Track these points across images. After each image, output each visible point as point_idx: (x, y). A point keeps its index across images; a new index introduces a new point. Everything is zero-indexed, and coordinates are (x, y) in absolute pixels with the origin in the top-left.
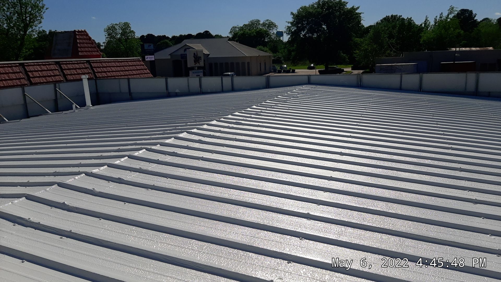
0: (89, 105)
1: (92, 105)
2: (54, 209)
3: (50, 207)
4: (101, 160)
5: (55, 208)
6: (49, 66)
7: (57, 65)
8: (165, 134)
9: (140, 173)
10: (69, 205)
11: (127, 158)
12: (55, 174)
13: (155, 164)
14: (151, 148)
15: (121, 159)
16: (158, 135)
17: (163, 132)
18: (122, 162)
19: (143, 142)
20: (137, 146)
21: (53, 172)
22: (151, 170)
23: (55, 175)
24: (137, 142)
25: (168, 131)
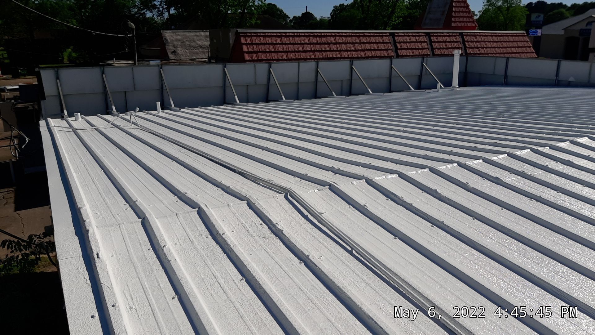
0: (455, 85)
1: (458, 86)
2: (424, 194)
3: (420, 190)
4: (474, 152)
5: (426, 193)
6: (419, 37)
7: (427, 37)
8: (556, 135)
9: (521, 177)
10: (440, 194)
11: (506, 155)
12: (425, 157)
13: (542, 171)
14: (538, 149)
15: (499, 156)
16: (546, 134)
17: (554, 131)
18: (500, 159)
19: (526, 139)
20: (517, 143)
21: (423, 154)
22: (536, 177)
23: (425, 159)
24: (519, 139)
25: (560, 132)
